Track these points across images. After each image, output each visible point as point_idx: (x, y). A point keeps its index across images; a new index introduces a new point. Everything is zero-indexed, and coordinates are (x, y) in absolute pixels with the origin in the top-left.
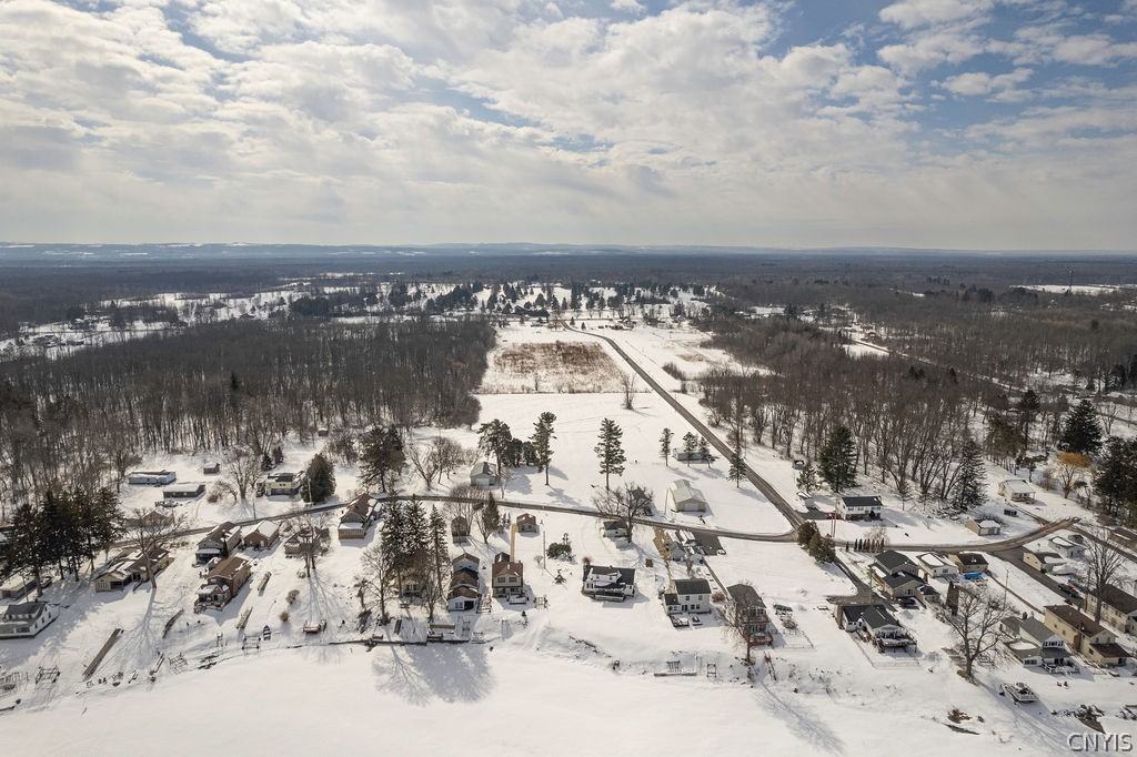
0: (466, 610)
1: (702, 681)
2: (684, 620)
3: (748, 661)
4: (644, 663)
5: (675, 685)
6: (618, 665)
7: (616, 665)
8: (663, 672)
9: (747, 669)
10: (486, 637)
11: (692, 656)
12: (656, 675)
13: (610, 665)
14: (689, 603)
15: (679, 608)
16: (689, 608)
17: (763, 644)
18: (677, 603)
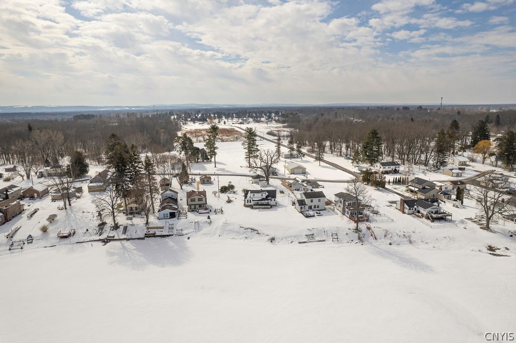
0: (170, 218)
1: (329, 243)
2: (311, 213)
3: (357, 230)
4: (291, 237)
5: (312, 247)
6: (274, 239)
7: (272, 240)
8: (304, 241)
9: (357, 234)
10: (184, 232)
11: (321, 230)
12: (300, 243)
13: (268, 240)
14: (313, 204)
15: (307, 207)
16: (313, 207)
17: (364, 221)
18: (305, 204)
